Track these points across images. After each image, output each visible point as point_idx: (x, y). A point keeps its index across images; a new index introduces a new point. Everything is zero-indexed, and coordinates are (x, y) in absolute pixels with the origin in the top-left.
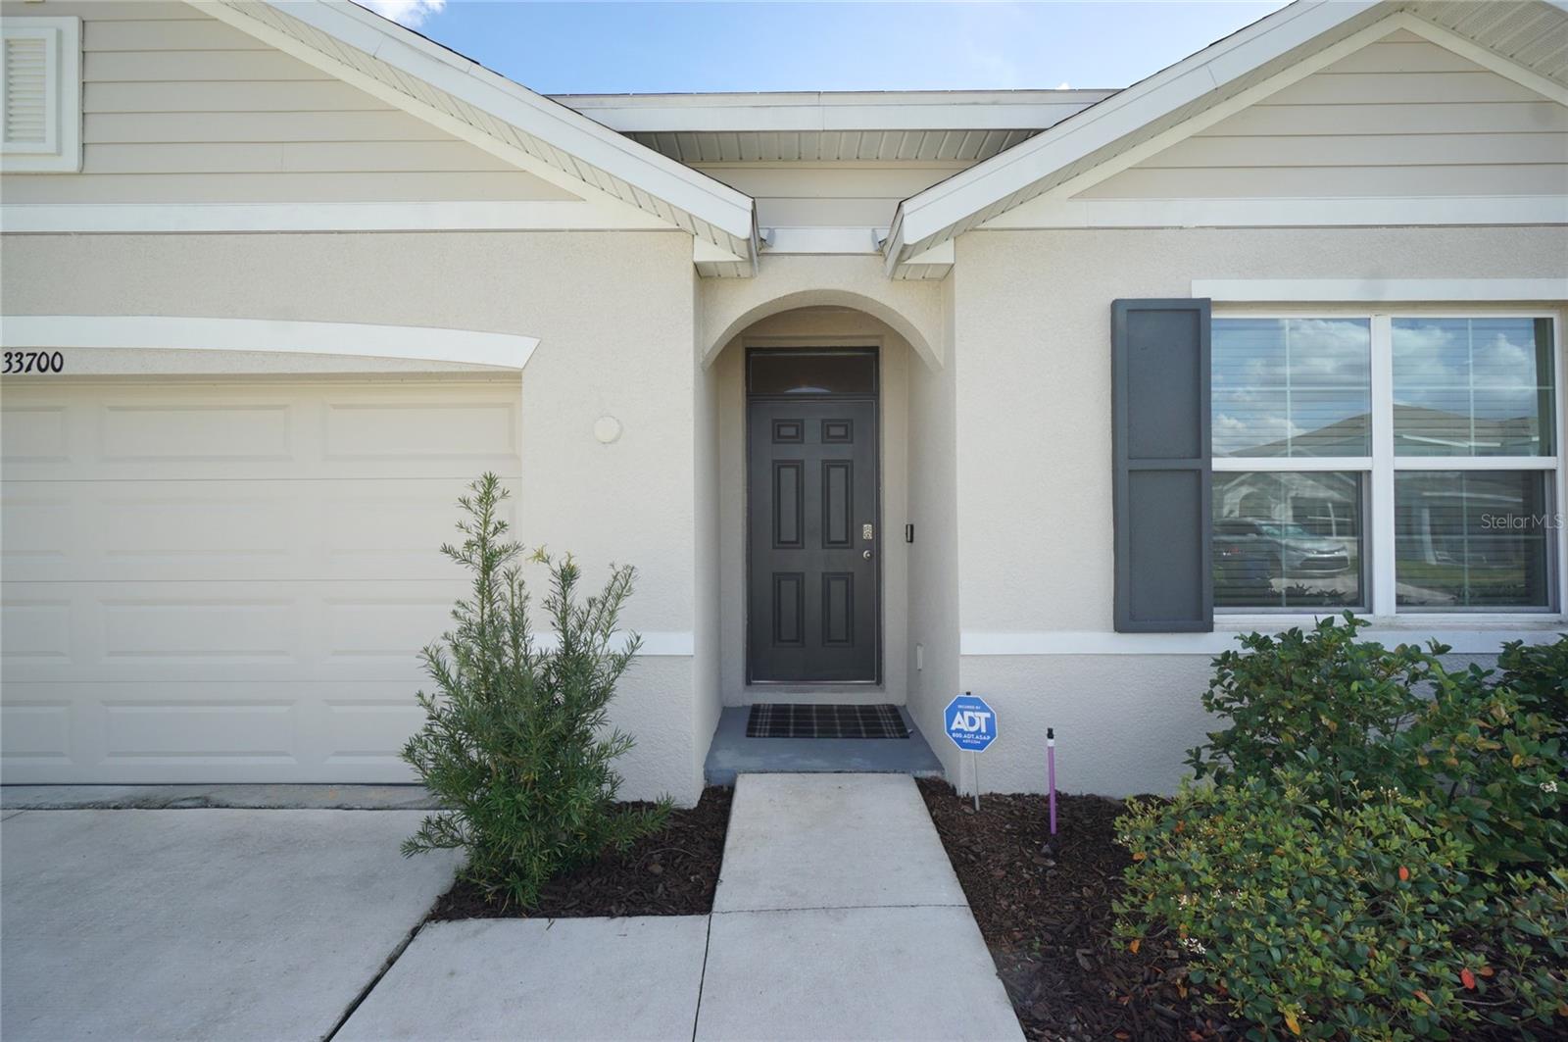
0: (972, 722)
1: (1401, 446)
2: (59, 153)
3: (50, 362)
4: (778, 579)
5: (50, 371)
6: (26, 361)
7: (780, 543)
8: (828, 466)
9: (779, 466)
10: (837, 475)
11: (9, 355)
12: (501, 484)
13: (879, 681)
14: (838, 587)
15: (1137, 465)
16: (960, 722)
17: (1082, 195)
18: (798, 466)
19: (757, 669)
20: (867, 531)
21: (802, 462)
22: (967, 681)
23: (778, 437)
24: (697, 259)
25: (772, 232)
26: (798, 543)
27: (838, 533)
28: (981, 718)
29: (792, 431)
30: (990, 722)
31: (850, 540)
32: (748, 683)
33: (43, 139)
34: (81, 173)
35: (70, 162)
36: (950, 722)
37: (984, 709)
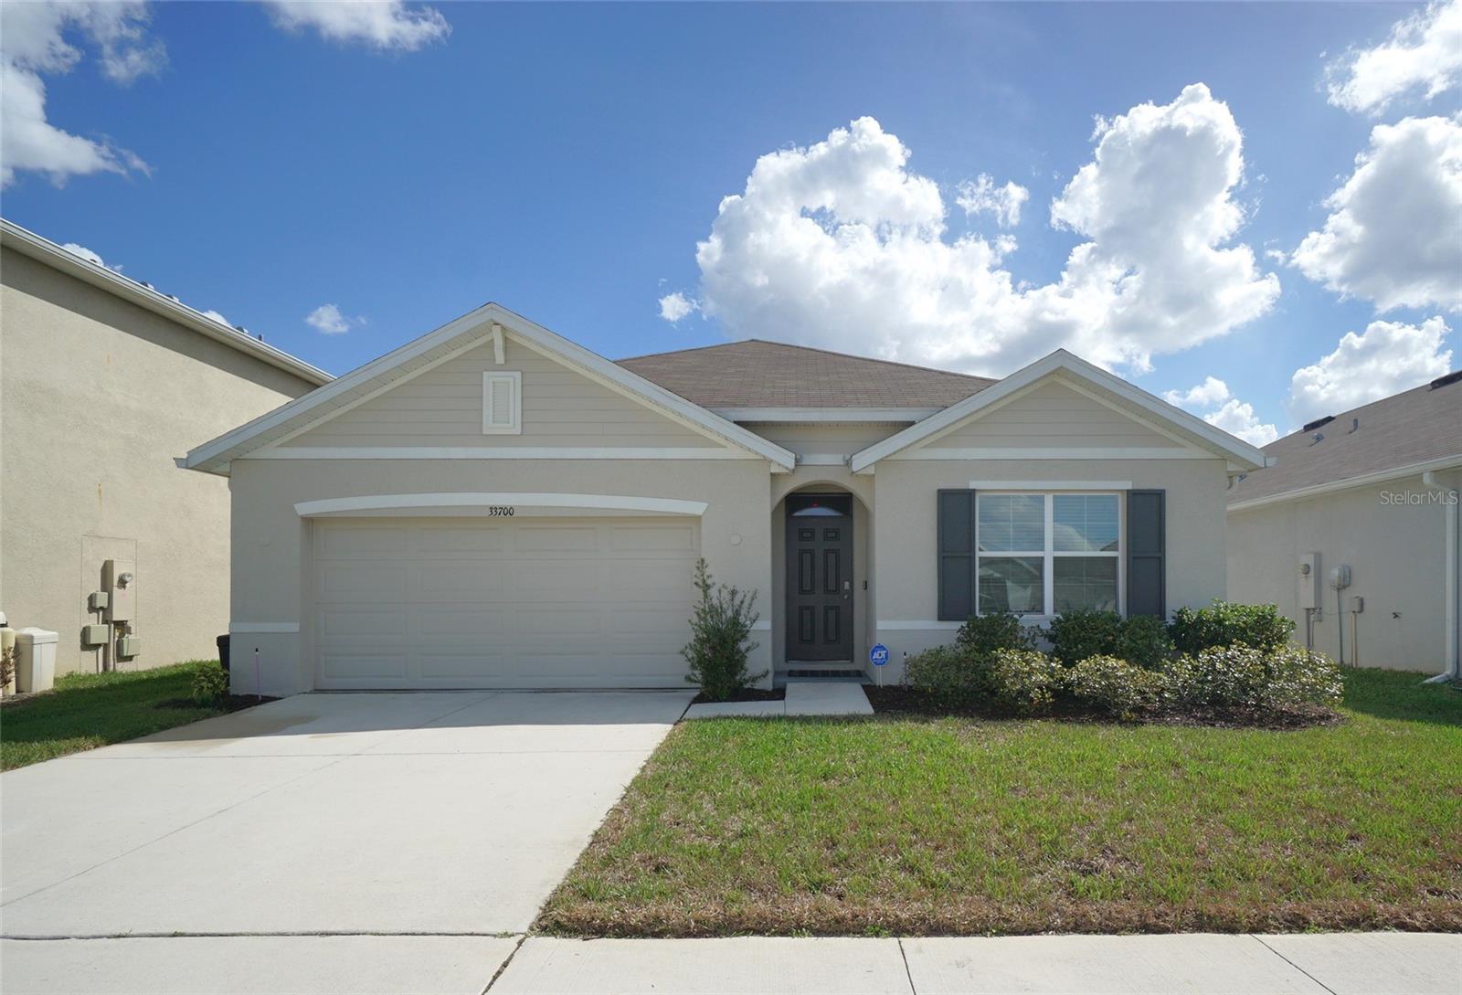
0: (880, 655)
1: (1056, 548)
2: (514, 427)
3: (508, 512)
4: (801, 609)
5: (508, 515)
6: (498, 511)
7: (802, 591)
8: (827, 552)
9: (802, 552)
10: (832, 557)
11: (491, 508)
12: (706, 562)
13: (852, 661)
14: (832, 614)
15: (945, 554)
16: (876, 656)
17: (925, 447)
18: (812, 553)
19: (790, 656)
20: (847, 585)
21: (814, 550)
22: (879, 640)
23: (802, 538)
24: (772, 471)
25: (801, 456)
26: (812, 591)
27: (832, 586)
28: (883, 652)
29: (809, 535)
30: (886, 654)
31: (837, 590)
32: (786, 661)
33: (508, 422)
34: (522, 435)
35: (518, 431)
36: (872, 655)
37: (884, 649)
